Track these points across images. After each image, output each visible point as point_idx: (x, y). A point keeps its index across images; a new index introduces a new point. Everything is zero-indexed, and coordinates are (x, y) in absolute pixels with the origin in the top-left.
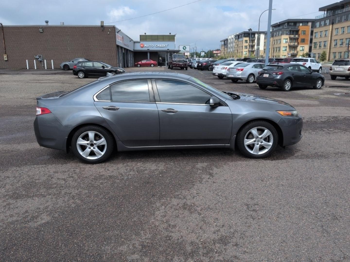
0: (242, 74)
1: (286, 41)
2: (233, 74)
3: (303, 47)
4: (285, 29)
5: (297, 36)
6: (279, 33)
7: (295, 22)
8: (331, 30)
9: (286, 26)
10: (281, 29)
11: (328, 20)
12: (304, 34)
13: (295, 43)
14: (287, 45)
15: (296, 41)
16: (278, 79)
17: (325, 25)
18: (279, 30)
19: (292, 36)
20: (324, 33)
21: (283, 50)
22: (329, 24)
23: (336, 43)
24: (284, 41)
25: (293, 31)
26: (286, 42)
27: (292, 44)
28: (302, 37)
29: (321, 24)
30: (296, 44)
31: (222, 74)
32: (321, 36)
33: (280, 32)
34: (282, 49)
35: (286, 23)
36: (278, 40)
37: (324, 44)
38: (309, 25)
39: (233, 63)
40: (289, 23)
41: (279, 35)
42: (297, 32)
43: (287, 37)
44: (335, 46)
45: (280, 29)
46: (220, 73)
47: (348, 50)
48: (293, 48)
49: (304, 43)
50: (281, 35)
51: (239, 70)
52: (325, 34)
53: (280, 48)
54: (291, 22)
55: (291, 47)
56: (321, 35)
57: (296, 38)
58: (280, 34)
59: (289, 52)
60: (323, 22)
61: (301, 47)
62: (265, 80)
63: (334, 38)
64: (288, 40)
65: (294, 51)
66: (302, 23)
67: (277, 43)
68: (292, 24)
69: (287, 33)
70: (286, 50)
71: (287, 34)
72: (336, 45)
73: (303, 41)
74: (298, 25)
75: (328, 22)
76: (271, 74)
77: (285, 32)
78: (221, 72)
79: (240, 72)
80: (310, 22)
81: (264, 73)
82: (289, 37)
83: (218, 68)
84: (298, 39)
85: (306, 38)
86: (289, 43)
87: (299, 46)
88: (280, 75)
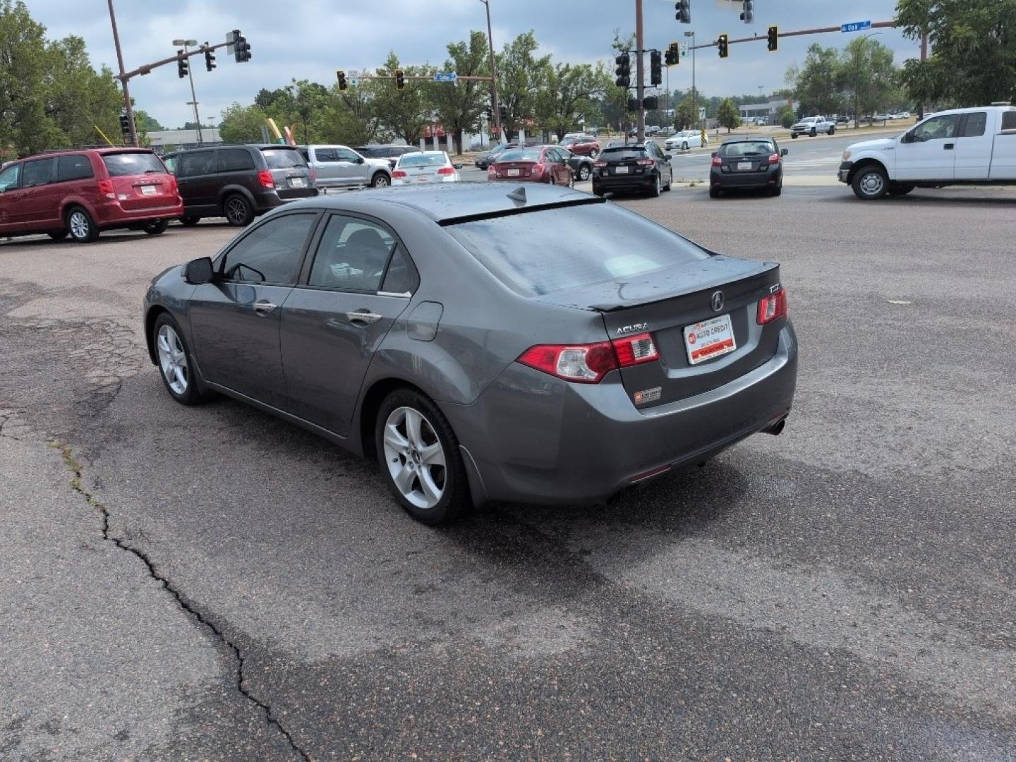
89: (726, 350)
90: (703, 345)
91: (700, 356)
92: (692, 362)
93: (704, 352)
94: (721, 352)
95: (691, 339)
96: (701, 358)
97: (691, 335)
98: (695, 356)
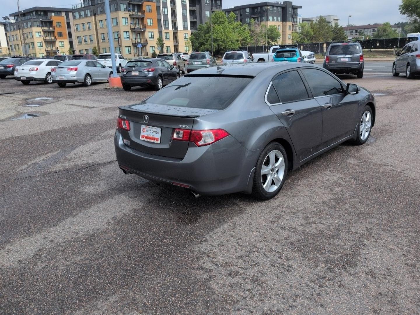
0: (77, 75)
1: (40, 34)
2: (64, 76)
3: (62, 42)
4: (33, 19)
5: (51, 29)
6: (27, 25)
7: (46, 12)
8: (94, 23)
9: (35, 15)
10: (30, 19)
11: (89, 11)
12: (60, 26)
13: (51, 37)
14: (41, 39)
15: (52, 35)
16: (150, 77)
17: (86, 16)
18: (25, 20)
19: (46, 28)
20: (86, 26)
21: (38, 47)
22: (91, 15)
23: (104, 37)
24: (36, 35)
25: (46, 22)
26: (40, 36)
27: (47, 38)
28: (57, 30)
29: (81, 15)
30: (53, 38)
31: (32, 77)
32: (85, 29)
33: (29, 24)
34: (37, 45)
35: (33, 11)
36: (28, 34)
37: (90, 39)
38: (63, 16)
39: (43, 62)
40: (38, 12)
41: (27, 27)
42: (50, 24)
43: (40, 29)
44: (103, 41)
45: (28, 19)
46: (29, 76)
47: (119, 45)
48: (50, 43)
49: (62, 37)
50: (31, 26)
51: (71, 69)
52: (89, 27)
53: (33, 43)
54: (40, 11)
55: (47, 42)
56: (83, 28)
57: (51, 32)
58: (29, 26)
59: (46, 48)
60: (83, 12)
61: (59, 42)
62: (137, 78)
63: (100, 31)
64: (42, 34)
65: (52, 47)
66: (54, 13)
67: (28, 37)
68: (42, 13)
69: (38, 24)
70: (42, 47)
71: (38, 26)
72: (104, 39)
73: (60, 34)
74: (49, 14)
75: (88, 12)
76: (142, 71)
77: (35, 23)
78: (31, 75)
79: (74, 73)
80: (63, 11)
81: (131, 71)
82: (42, 30)
83: (23, 69)
84: (53, 32)
85: (63, 32)
86: (44, 38)
87: (58, 41)
88: (152, 72)
89: (155, 141)
90: (147, 135)
91: (144, 138)
92: (141, 138)
93: (146, 137)
94: (152, 141)
95: (143, 131)
96: (144, 139)
97: (144, 129)
98: (143, 137)
